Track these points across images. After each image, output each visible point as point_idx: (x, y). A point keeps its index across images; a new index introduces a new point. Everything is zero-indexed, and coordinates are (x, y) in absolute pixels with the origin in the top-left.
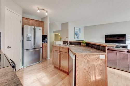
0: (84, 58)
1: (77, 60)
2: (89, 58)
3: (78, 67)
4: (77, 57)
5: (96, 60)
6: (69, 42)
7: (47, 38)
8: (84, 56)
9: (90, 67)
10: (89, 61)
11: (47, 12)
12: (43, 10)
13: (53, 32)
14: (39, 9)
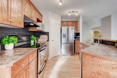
0: (92, 59)
1: (84, 59)
2: (100, 62)
3: (84, 66)
4: (83, 56)
5: (113, 68)
6: (100, 40)
7: (79, 35)
8: (93, 57)
9: (100, 73)
10: (99, 65)
11: (77, 12)
12: (73, 12)
13: (92, 29)
14: (70, 13)
